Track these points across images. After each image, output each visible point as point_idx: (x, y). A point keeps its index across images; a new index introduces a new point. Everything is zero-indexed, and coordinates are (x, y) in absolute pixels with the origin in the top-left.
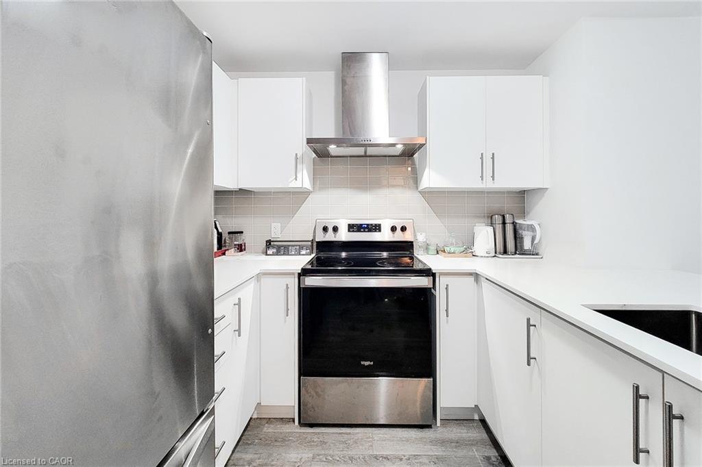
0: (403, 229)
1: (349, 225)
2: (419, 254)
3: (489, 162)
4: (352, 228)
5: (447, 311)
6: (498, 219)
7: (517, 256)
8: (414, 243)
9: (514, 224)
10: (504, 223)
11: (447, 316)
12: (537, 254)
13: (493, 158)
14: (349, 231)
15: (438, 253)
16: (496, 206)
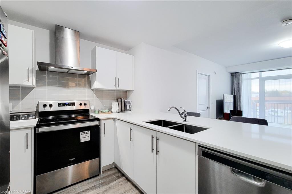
0: (85, 104)
1: (58, 103)
2: (91, 113)
3: (117, 81)
4: (60, 105)
5: (104, 132)
6: (119, 100)
7: (125, 112)
8: (90, 110)
9: (124, 101)
10: (121, 101)
11: (105, 134)
12: (131, 111)
13: (119, 79)
14: (59, 106)
15: (99, 113)
16: (119, 95)
